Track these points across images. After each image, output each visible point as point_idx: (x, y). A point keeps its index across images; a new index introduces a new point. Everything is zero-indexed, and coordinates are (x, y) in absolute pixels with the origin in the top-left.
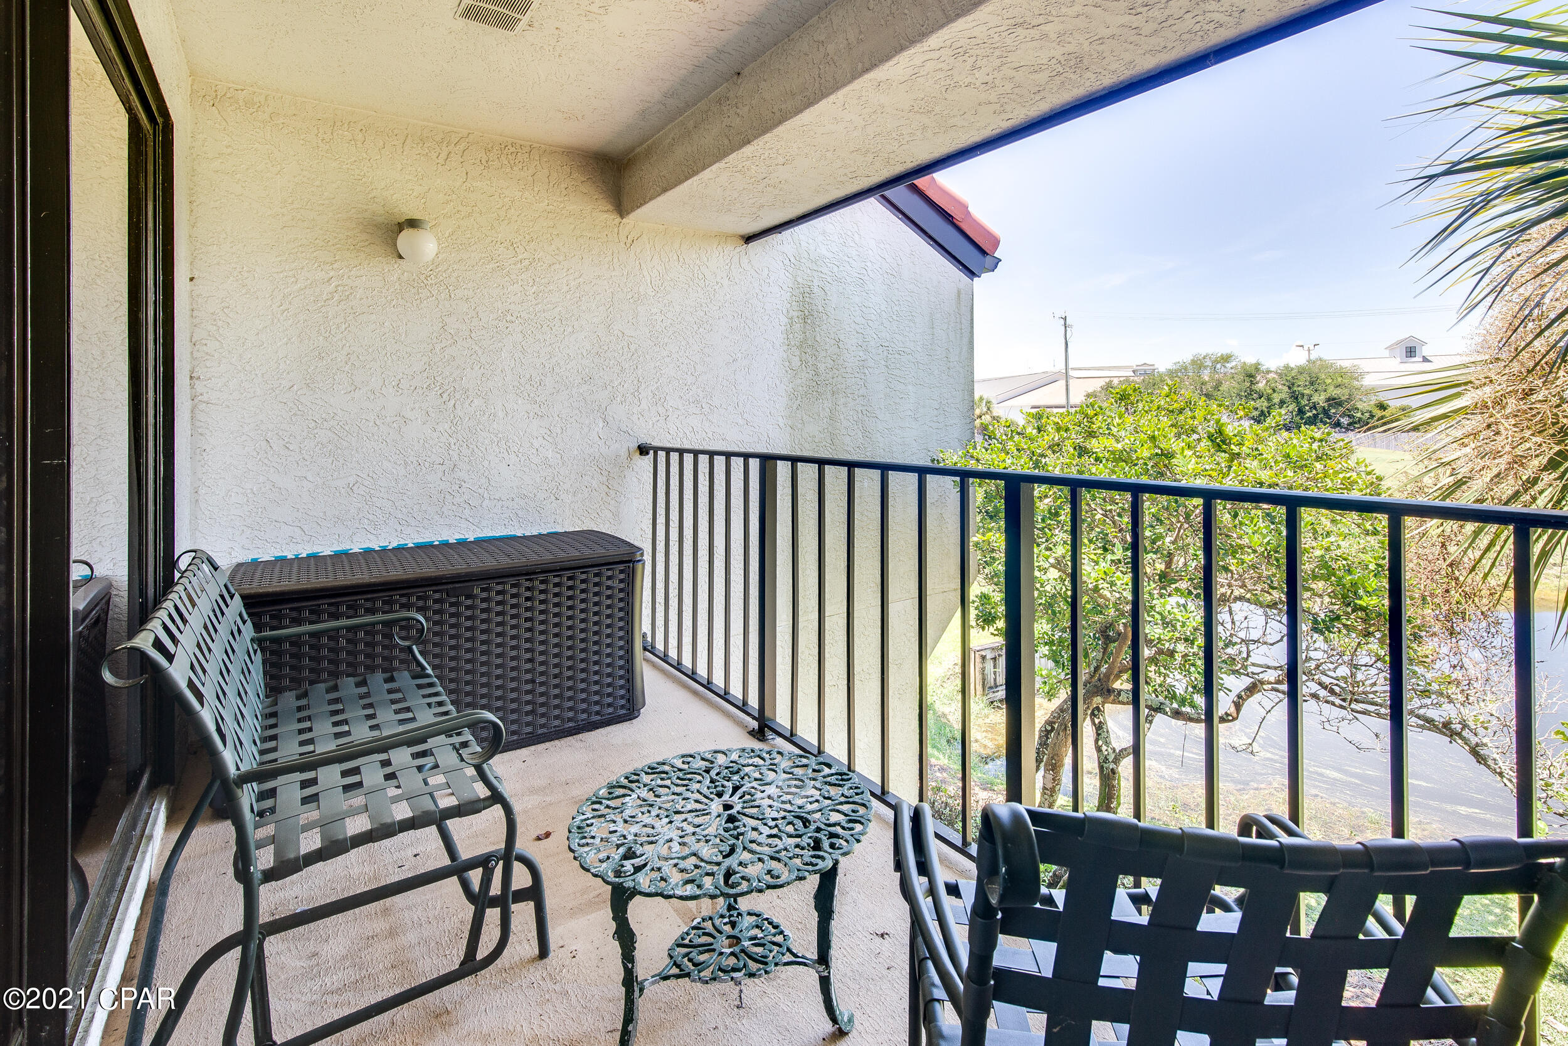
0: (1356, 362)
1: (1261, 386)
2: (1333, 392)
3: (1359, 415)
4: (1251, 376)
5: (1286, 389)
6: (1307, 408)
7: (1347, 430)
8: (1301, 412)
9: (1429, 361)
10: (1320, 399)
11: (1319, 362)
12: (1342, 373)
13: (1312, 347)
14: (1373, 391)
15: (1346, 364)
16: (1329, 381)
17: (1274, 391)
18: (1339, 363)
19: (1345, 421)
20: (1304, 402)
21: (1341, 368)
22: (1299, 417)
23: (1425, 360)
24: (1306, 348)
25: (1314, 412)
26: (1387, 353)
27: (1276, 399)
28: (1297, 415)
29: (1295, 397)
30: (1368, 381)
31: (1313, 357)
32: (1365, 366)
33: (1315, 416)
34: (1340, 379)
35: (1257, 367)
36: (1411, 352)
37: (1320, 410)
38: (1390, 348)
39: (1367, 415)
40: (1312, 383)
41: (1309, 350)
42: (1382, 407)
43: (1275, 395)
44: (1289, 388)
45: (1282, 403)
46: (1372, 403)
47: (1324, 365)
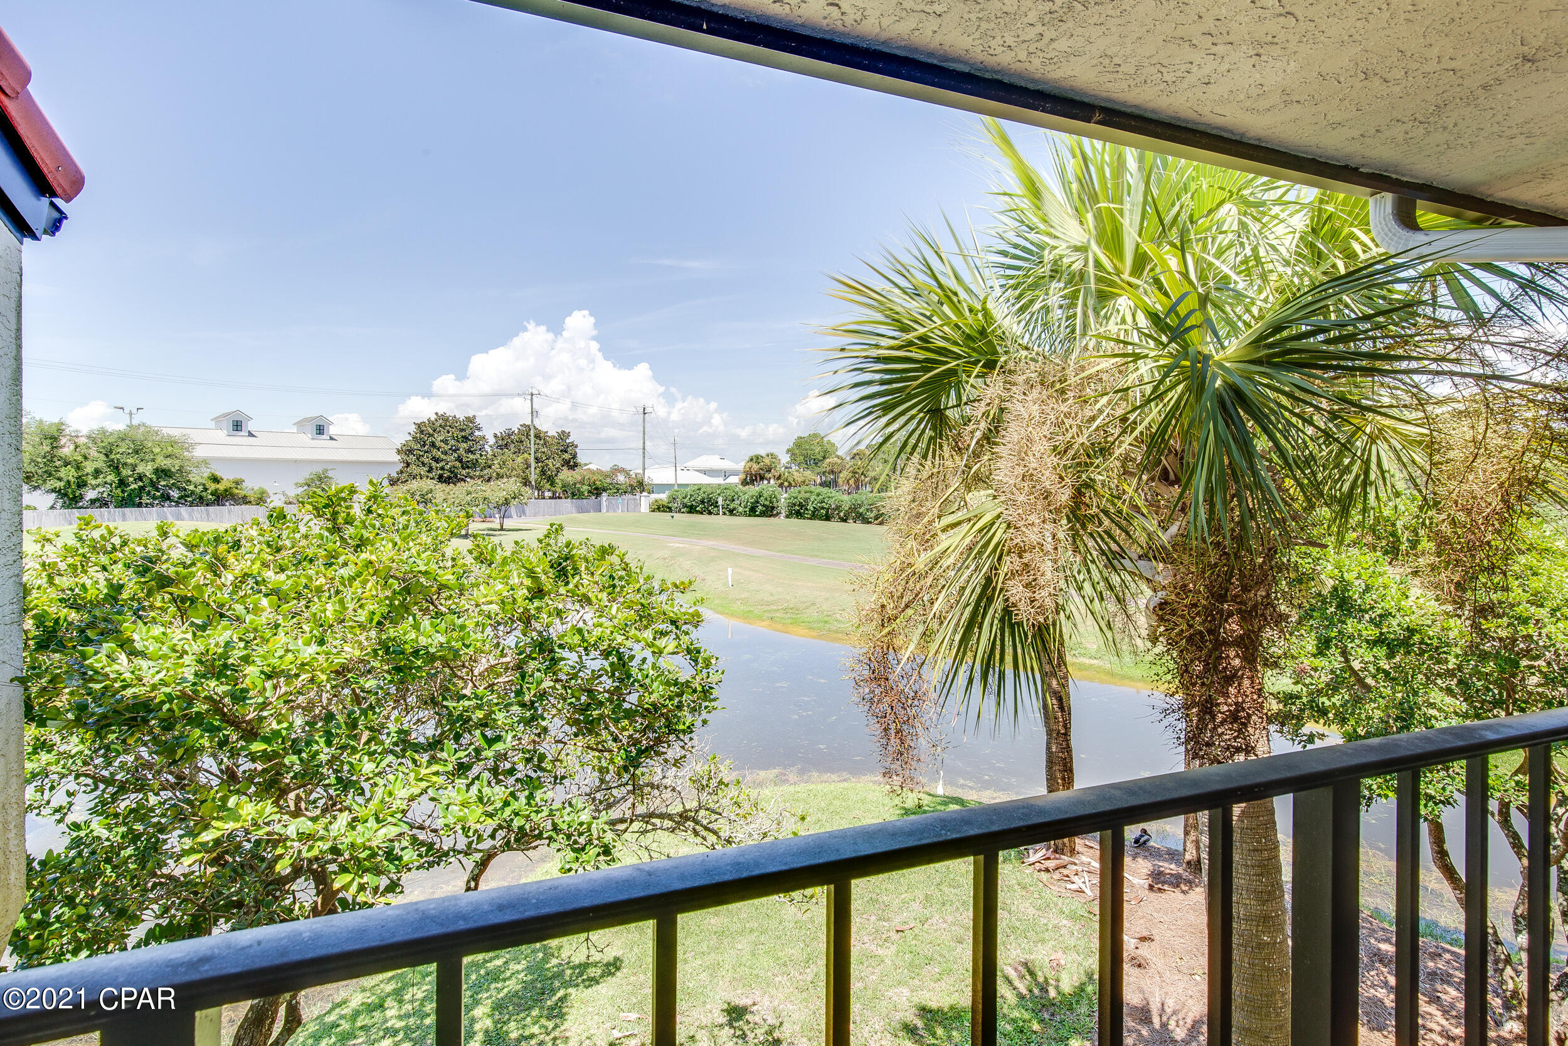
0: (185, 431)
1: (67, 451)
2: (162, 462)
3: (191, 487)
4: (54, 439)
5: (103, 457)
6: (131, 479)
7: (178, 503)
8: (122, 483)
9: (253, 436)
10: (146, 469)
11: (142, 429)
12: (173, 443)
13: (134, 411)
14: (205, 462)
15: (176, 433)
16: (157, 450)
17: (86, 458)
18: (165, 431)
19: (175, 494)
20: (126, 472)
21: (169, 435)
22: (119, 490)
23: (251, 435)
24: (127, 411)
25: (141, 484)
26: (213, 424)
27: (89, 467)
28: (116, 488)
29: (116, 467)
30: (199, 453)
31: (135, 422)
32: (195, 436)
33: (142, 488)
34: (170, 449)
35: (60, 428)
36: (237, 426)
37: (147, 481)
38: (217, 420)
39: (201, 488)
40: (137, 452)
41: (131, 414)
42: (216, 480)
43: (85, 464)
44: (107, 456)
45: (97, 473)
46: (206, 475)
47: (150, 432)
